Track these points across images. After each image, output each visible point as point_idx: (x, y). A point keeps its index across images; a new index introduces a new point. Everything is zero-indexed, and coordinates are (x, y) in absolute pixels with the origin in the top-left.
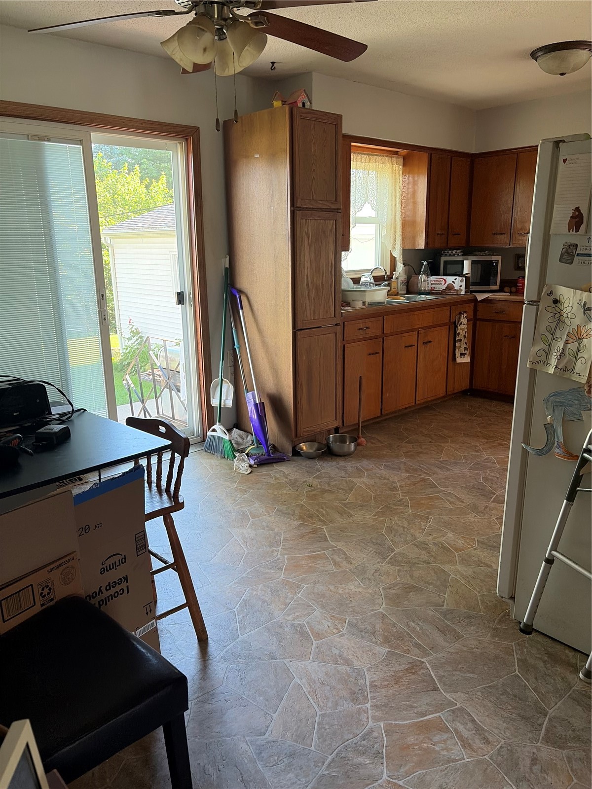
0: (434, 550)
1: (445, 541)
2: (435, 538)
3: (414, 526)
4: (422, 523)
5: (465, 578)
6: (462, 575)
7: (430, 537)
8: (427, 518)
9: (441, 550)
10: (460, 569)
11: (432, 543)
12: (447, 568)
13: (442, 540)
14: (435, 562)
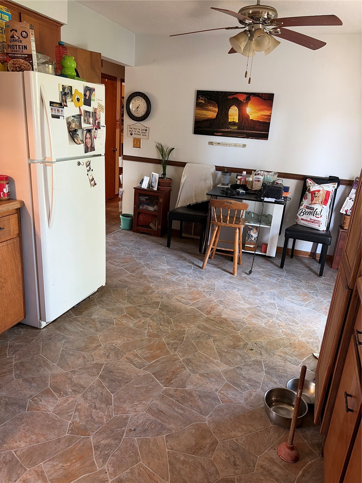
0: (138, 313)
1: (134, 320)
2: (140, 321)
3: (156, 327)
4: (152, 331)
5: (119, 302)
6: (121, 303)
7: (143, 321)
8: (150, 336)
9: (135, 314)
10: (123, 305)
11: (141, 317)
12: (129, 305)
13: (136, 321)
14: (136, 307)
